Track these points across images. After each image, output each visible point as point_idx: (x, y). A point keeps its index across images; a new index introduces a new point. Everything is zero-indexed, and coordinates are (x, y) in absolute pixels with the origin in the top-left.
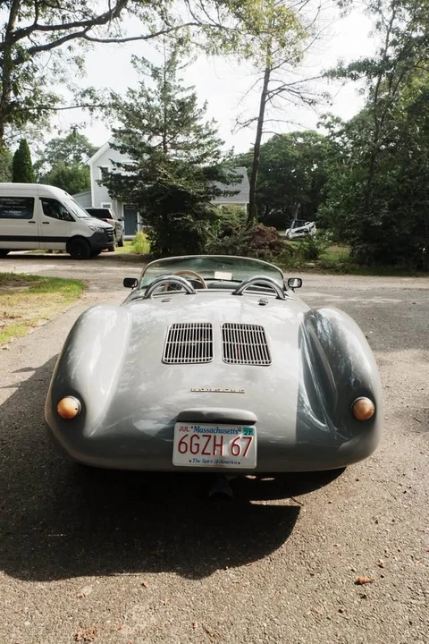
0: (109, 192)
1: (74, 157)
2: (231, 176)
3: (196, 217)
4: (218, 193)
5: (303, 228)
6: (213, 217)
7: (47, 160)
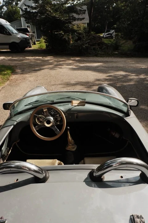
0: (25, 20)
1: (15, 3)
2: (80, 10)
3: (65, 32)
4: (75, 19)
5: (110, 32)
6: (73, 31)
7: (4, 5)
